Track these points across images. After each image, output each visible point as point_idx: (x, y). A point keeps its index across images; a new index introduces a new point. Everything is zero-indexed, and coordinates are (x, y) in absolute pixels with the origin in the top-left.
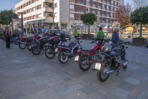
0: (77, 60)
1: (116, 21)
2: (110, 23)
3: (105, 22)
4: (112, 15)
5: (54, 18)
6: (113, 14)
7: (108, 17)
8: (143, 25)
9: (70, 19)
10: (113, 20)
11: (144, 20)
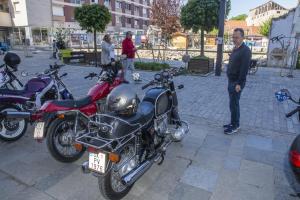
0: (41, 135)
1: (153, 24)
2: (141, 28)
3: (133, 27)
4: (144, 11)
5: (12, 16)
6: (148, 10)
7: (137, 16)
8: (205, 33)
9: (54, 19)
10: (147, 23)
11: (206, 21)
